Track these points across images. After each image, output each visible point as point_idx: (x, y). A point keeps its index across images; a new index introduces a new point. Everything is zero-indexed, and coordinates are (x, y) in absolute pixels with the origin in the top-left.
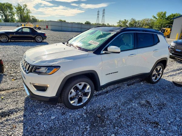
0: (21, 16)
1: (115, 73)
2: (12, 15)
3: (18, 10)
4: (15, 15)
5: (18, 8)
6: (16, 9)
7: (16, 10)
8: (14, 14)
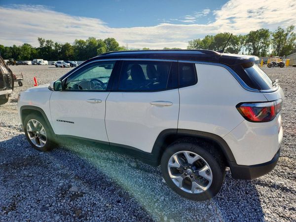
0: (279, 46)
1: (69, 122)
2: (265, 47)
3: (275, 38)
4: (270, 46)
5: (277, 35)
6: (273, 36)
7: (273, 38)
8: (268, 45)
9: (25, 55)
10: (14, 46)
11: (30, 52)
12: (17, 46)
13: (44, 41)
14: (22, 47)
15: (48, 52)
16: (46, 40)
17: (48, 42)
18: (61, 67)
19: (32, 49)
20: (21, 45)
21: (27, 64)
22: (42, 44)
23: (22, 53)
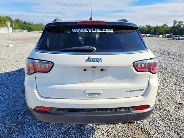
9: (162, 31)
10: (157, 26)
11: (165, 29)
12: (159, 26)
13: (177, 22)
14: (162, 27)
15: (177, 29)
16: (178, 22)
17: (180, 22)
18: (176, 39)
19: (167, 27)
20: (162, 25)
21: (159, 37)
22: (175, 24)
23: (160, 30)
